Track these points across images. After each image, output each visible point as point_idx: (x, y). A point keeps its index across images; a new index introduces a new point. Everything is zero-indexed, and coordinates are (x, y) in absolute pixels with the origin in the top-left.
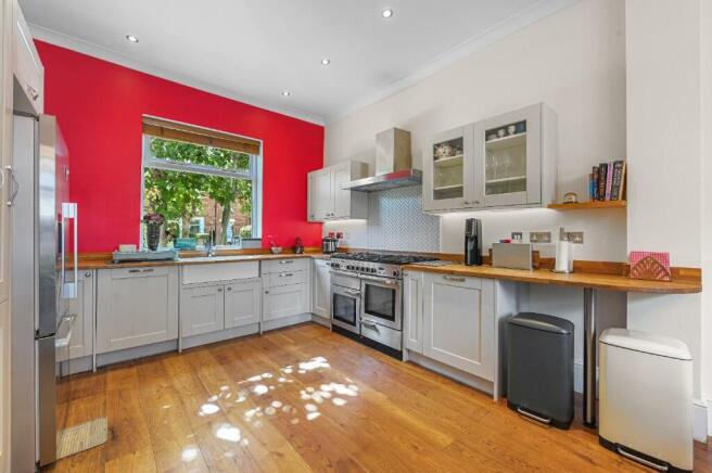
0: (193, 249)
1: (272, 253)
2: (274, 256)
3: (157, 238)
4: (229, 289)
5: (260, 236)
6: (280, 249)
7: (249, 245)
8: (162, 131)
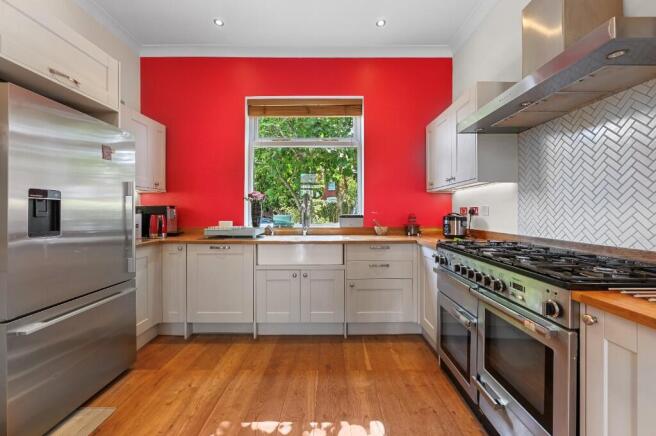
0: (290, 226)
1: (376, 234)
2: (378, 238)
3: (259, 214)
4: (306, 276)
5: (361, 212)
6: (385, 229)
7: (348, 223)
8: (264, 110)
